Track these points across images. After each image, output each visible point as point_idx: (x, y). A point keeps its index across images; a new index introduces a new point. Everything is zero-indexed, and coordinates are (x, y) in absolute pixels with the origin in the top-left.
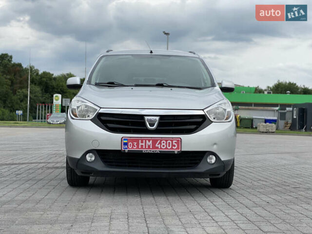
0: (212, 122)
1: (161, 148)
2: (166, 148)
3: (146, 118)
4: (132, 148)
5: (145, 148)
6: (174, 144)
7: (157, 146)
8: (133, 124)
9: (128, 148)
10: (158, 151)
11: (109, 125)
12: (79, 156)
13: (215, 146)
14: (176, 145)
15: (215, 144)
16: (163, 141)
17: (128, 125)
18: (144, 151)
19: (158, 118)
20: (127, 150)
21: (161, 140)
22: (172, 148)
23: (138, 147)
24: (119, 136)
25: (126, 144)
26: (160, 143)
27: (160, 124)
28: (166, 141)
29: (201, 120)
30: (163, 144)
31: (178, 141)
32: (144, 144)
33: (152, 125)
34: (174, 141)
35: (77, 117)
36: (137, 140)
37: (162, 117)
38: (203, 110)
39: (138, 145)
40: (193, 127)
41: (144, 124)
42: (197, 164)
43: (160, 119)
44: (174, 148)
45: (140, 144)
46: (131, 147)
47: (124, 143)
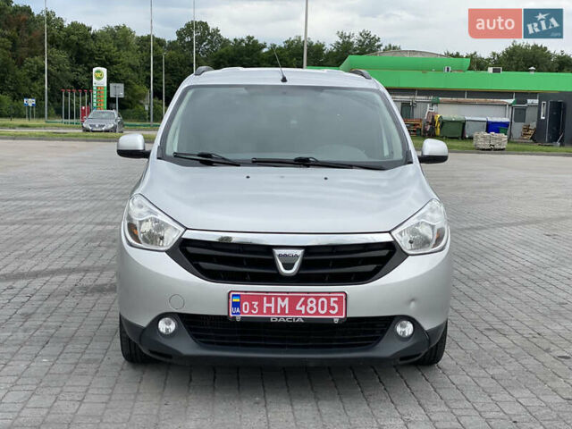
0: (408, 255)
1: (306, 313)
2: (317, 313)
3: (277, 252)
4: (250, 313)
5: (276, 313)
6: (332, 304)
7: (298, 308)
8: (251, 263)
9: (242, 312)
10: (300, 318)
11: (201, 264)
12: (144, 322)
13: (413, 304)
14: (336, 306)
15: (413, 300)
16: (310, 299)
17: (242, 266)
18: (273, 317)
19: (300, 252)
20: (238, 318)
21: (307, 298)
22: (328, 313)
23: (261, 311)
24: (225, 288)
25: (236, 305)
26: (305, 303)
27: (304, 265)
28: (317, 298)
29: (384, 253)
30: (310, 305)
31: (340, 298)
32: (272, 305)
33: (288, 266)
34: (332, 299)
35: (140, 242)
36: (258, 297)
37: (308, 250)
38: (389, 232)
39: (261, 306)
40: (370, 268)
41: (273, 264)
42: (378, 339)
43: (305, 254)
44: (331, 311)
45: (266, 305)
46: (247, 312)
47: (233, 303)
